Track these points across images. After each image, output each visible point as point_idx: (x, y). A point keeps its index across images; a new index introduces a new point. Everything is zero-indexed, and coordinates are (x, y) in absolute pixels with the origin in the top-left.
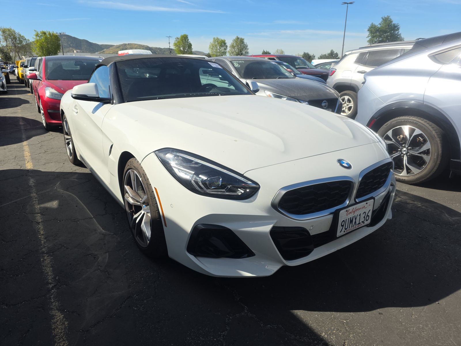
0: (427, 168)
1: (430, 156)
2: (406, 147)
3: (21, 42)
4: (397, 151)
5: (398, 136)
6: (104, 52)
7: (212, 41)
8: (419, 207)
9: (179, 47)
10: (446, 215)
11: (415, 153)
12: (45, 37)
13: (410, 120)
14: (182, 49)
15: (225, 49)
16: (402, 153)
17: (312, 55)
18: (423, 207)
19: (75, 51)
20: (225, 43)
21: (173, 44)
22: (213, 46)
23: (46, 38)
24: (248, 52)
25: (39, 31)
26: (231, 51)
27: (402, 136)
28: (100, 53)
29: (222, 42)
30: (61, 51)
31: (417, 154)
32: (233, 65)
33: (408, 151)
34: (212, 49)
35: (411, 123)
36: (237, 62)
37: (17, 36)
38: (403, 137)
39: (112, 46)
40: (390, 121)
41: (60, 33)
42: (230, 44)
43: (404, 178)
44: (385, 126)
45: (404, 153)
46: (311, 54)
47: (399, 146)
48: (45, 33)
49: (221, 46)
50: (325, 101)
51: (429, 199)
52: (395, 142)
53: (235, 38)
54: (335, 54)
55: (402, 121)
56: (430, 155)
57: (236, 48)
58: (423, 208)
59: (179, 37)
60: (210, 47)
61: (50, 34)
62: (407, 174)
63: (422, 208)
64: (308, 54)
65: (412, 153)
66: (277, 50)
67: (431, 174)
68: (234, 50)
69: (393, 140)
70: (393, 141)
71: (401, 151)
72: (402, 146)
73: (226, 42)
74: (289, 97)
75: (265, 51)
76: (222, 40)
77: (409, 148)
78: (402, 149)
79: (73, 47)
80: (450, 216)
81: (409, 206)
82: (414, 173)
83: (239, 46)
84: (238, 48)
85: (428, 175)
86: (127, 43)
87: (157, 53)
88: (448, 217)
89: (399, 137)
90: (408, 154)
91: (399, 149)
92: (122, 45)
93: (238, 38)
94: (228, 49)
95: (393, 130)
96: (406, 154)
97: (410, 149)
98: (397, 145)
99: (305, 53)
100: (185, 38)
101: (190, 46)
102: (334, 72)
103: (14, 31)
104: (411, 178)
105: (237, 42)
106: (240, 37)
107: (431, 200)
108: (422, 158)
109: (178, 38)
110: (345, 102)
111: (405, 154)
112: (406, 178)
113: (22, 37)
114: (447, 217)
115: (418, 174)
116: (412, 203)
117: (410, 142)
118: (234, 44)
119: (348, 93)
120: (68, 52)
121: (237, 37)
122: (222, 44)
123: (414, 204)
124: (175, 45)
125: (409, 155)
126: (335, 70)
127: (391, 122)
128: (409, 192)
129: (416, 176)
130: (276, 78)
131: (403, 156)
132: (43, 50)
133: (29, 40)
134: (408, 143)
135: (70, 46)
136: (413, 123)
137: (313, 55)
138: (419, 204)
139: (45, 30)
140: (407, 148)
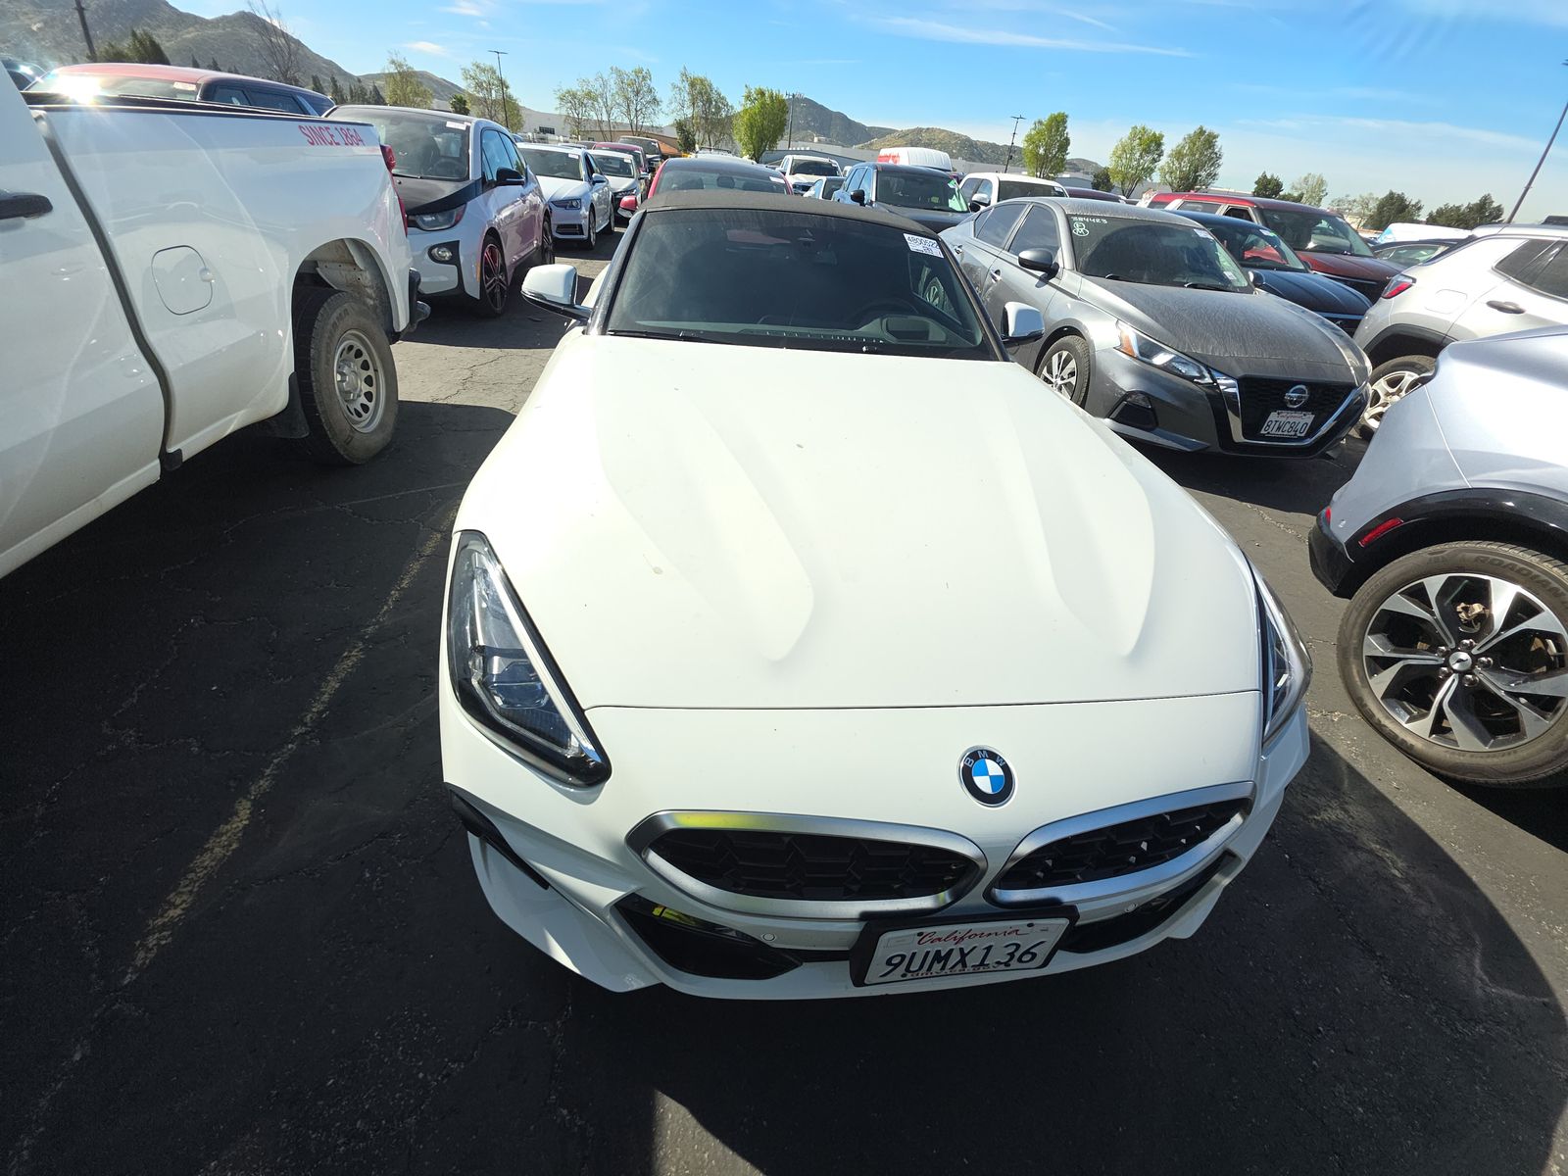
0: (1515, 752)
1: (1552, 723)
2: (1474, 651)
3: (718, 109)
4: (1433, 650)
5: (1463, 605)
6: (871, 144)
7: (1125, 134)
8: (1390, 881)
9: (1038, 146)
10: (1477, 963)
11: (1499, 685)
12: (762, 103)
13: (1535, 572)
14: (1041, 151)
15: (1154, 161)
16: (1446, 664)
17: (1413, 203)
18: (1406, 887)
19: (816, 139)
20: (1159, 145)
21: (1023, 137)
22: (1125, 150)
23: (763, 105)
24: (1215, 175)
25: (754, 87)
26: (1169, 166)
27: (1477, 608)
28: (862, 148)
29: (1151, 142)
30: (786, 137)
31: (1502, 694)
32: (1070, 229)
33: (1473, 667)
34: (1120, 157)
35: (1538, 582)
36: (1084, 222)
37: (714, 96)
38: (1479, 615)
39: (895, 131)
40: (1454, 545)
41: (793, 96)
42: (1174, 147)
43: (1410, 740)
44: (1429, 556)
45: (1456, 666)
46: (1411, 198)
47: (1448, 638)
48: (762, 94)
49: (1147, 151)
50: (1303, 387)
51: (1457, 859)
52: (1436, 620)
53: (1192, 133)
54: (1494, 208)
55: (1503, 562)
56: (1553, 717)
57: (1186, 159)
58: (1403, 891)
59: (1045, 118)
60: (1114, 153)
61: (771, 96)
62: (1431, 733)
63: (1395, 888)
64: (1401, 199)
65: (1485, 681)
66: (1306, 175)
67: (1523, 778)
68: (1177, 165)
69: (1435, 609)
70: (1433, 614)
71: (1447, 655)
72: (1458, 643)
73: (1164, 141)
74: (1184, 354)
75: (1269, 177)
76: (1154, 134)
77: (1483, 659)
78: (1455, 650)
79: (814, 129)
80: (1486, 973)
81: (1352, 861)
82: (1455, 742)
83: (1197, 156)
84: (1191, 163)
85: (1505, 774)
86: (925, 126)
87: (984, 156)
88: (1479, 971)
89: (1463, 608)
90: (1470, 676)
91: (1443, 648)
92: (914, 130)
93: (1202, 132)
94: (1164, 160)
95: (1450, 577)
96: (1462, 674)
97: (1486, 666)
98: (1442, 630)
99: (1391, 194)
100: (1059, 122)
101: (1065, 144)
102: (1401, 289)
103: (710, 86)
104: (1438, 750)
105: (1195, 144)
106: (1208, 129)
107: (1465, 866)
108: (1515, 712)
109: (1040, 123)
110: (1400, 390)
111: (1455, 671)
112: (1418, 745)
113: (723, 98)
114: (1474, 973)
115: (1468, 754)
116: (1371, 852)
117: (1495, 641)
118: (1184, 147)
119: (1422, 363)
120: (802, 140)
121: (1201, 128)
122: (1149, 147)
123: (1381, 859)
124: (1030, 139)
125: (1472, 683)
126: (1410, 281)
127: (1461, 550)
128: (1396, 801)
129: (1459, 755)
130: (1182, 285)
131: (1448, 676)
132: (752, 131)
133: (732, 107)
134: (1488, 641)
135: (809, 127)
136: (1544, 584)
137: (1419, 202)
138: (1397, 866)
139: (764, 88)
140: (1475, 658)
